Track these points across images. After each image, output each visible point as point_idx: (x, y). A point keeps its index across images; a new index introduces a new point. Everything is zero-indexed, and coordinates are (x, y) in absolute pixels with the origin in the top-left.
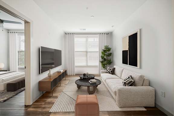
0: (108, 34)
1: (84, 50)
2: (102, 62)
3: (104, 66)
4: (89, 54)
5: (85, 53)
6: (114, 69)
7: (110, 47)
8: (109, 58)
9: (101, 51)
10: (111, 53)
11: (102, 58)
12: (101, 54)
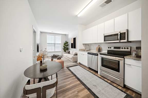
0: (65, 35)
1: (53, 42)
2: (64, 49)
3: (65, 51)
4: (56, 45)
5: (54, 45)
6: (69, 51)
7: (68, 41)
8: (67, 47)
9: (63, 43)
10: (68, 45)
11: (64, 47)
12: (63, 45)
